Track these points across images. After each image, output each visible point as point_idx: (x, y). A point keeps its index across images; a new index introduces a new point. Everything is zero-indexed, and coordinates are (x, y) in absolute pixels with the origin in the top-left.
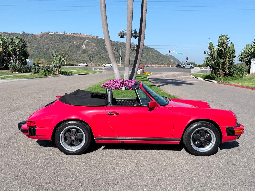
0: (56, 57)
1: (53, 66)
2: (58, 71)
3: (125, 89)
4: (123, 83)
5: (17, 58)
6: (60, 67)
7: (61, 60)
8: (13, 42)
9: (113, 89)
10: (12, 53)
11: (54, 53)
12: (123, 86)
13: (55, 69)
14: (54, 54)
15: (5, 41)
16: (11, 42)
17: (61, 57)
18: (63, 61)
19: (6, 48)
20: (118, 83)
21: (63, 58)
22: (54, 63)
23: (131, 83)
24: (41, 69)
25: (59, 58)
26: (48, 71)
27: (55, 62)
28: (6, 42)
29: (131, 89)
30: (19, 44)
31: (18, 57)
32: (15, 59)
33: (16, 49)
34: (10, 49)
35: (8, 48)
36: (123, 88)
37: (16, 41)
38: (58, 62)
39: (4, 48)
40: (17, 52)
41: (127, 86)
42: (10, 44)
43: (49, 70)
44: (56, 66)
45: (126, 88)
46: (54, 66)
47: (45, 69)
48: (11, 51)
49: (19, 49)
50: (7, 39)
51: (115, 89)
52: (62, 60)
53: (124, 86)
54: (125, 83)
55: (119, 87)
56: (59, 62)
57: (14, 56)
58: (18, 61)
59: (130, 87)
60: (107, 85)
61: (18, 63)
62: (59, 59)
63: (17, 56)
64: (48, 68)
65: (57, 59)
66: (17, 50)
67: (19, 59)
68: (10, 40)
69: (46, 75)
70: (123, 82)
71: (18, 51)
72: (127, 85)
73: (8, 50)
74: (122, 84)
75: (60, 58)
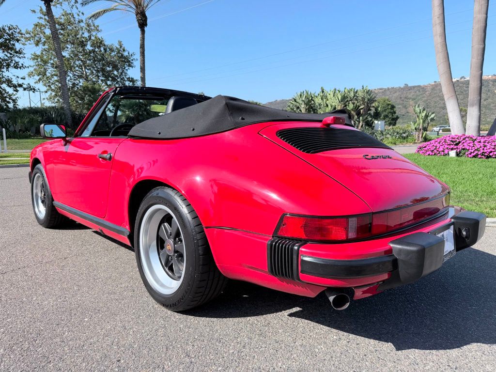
0: (420, 113)
1: (414, 128)
2: (422, 137)
3: (458, 155)
4: (460, 142)
5: (359, 119)
6: (427, 131)
7: (429, 118)
8: (356, 96)
9: (429, 155)
10: (352, 112)
11: (417, 106)
12: (452, 149)
13: (417, 133)
14: (418, 110)
15: (346, 95)
16: (354, 97)
17: (430, 114)
18: (432, 120)
19: (346, 106)
20: (444, 143)
21: (433, 113)
22: (416, 124)
23: (480, 142)
24: (391, 135)
25: (424, 114)
26: (404, 138)
27: (418, 122)
28: (347, 97)
29: (470, 156)
30: (363, 99)
31: (361, 118)
32: (357, 121)
33: (359, 106)
34: (351, 107)
35: (348, 105)
36: (453, 154)
37: (360, 94)
38: (421, 121)
39: (343, 106)
40: (362, 111)
41: (464, 149)
42: (351, 100)
43: (404, 135)
44: (419, 128)
45: (460, 152)
46: (416, 129)
47: (398, 133)
48: (352, 110)
49: (364, 106)
50: (349, 92)
51: (435, 154)
52: (431, 117)
53: (455, 149)
54: (463, 143)
55: (443, 151)
56: (424, 122)
57: (356, 117)
58: (361, 124)
59: (470, 151)
60: (425, 147)
61: (362, 126)
62: (423, 117)
63: (360, 116)
64: (404, 133)
65: (421, 117)
66: (360, 108)
67: (363, 121)
68: (352, 94)
69: (395, 144)
70: (458, 141)
71: (362, 109)
72: (463, 147)
73: (348, 108)
74: (457, 144)
75: (427, 116)
